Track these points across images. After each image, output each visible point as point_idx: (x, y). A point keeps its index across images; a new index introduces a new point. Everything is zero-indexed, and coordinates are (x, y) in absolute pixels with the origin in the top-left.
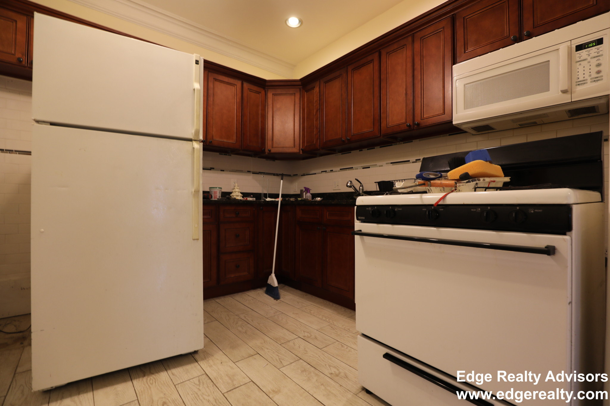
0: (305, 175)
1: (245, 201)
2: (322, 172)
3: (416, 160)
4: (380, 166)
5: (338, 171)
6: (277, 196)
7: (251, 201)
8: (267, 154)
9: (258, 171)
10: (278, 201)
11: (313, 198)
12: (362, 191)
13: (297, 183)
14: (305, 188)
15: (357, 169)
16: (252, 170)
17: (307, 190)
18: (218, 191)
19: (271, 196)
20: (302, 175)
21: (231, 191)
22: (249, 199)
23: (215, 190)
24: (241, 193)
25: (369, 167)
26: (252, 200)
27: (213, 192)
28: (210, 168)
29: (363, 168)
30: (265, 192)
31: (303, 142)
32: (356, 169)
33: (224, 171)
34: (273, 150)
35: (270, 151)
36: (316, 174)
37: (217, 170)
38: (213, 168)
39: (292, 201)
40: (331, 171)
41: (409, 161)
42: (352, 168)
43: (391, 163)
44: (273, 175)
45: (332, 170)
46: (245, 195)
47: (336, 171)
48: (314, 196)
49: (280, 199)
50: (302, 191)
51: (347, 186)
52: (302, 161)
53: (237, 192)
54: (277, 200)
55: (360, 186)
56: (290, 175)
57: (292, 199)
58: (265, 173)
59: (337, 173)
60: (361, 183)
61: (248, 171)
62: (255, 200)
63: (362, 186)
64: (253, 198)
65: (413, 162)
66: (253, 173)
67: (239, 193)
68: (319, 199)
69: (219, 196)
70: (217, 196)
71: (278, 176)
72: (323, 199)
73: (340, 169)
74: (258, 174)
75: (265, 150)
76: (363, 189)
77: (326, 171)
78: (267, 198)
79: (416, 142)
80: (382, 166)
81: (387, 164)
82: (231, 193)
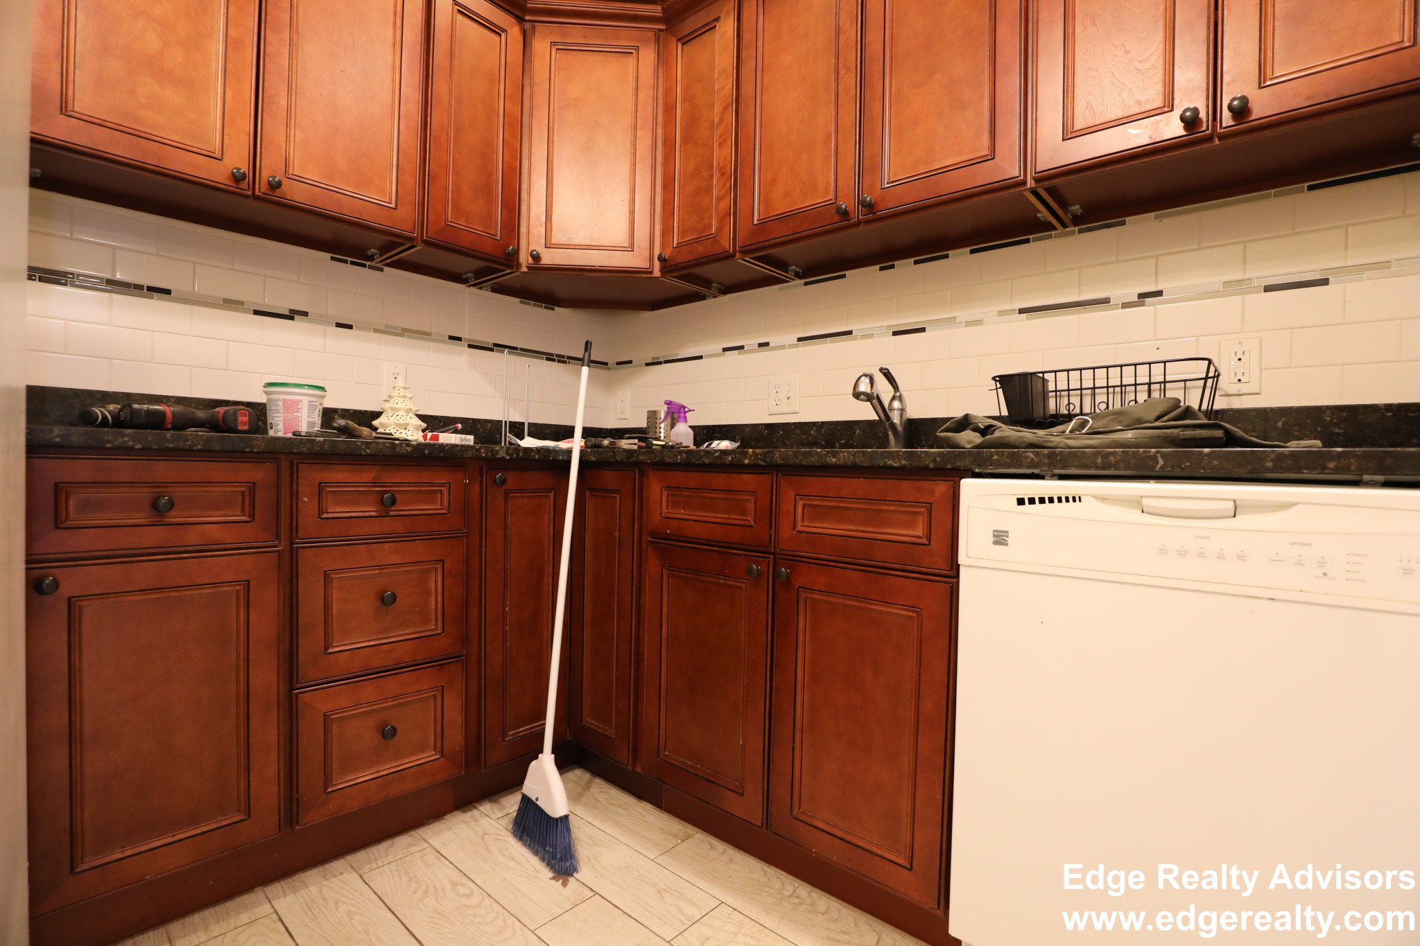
0: (660, 363)
1: (426, 445)
2: (725, 350)
3: (1142, 296)
4: (969, 324)
5: (791, 346)
6: (567, 432)
7: (454, 446)
8: (524, 269)
9: (490, 340)
10: (569, 452)
11: (697, 443)
12: (901, 415)
13: (629, 392)
14: (668, 403)
15: (871, 336)
16: (464, 335)
17: (676, 412)
18: (306, 400)
19: (539, 431)
20: (647, 364)
21: (377, 409)
22: (447, 438)
23: (291, 395)
24: (422, 418)
25: (923, 330)
26: (458, 442)
27: (280, 403)
28: (287, 313)
29: (895, 333)
30: (517, 418)
31: (667, 231)
32: (864, 337)
33: (350, 327)
34: (550, 258)
35: (536, 258)
36: (700, 357)
37: (321, 320)
38: (305, 314)
39: (630, 452)
40: (761, 345)
41: (1106, 301)
42: (850, 333)
43: (1021, 311)
44: (548, 359)
45: (767, 344)
46: (433, 423)
47: (783, 347)
48: (705, 433)
49: (576, 444)
50: (652, 415)
51: (857, 395)
52: (648, 315)
53: (401, 413)
54: (563, 445)
55: (894, 398)
56: (606, 364)
57: (625, 444)
58: (516, 348)
59: (787, 351)
60: (896, 388)
61: (451, 338)
62: (472, 443)
63: (901, 399)
64: (463, 436)
65: (1125, 305)
66: (470, 346)
67: (411, 415)
68: (725, 445)
69: (311, 424)
70: (298, 419)
71: (565, 362)
72: (739, 447)
73: (800, 340)
74: (491, 350)
75: (516, 252)
76: (902, 410)
77: (742, 347)
78: (522, 438)
79: (1140, 226)
80: (979, 322)
81: (1001, 313)
82: (377, 415)
